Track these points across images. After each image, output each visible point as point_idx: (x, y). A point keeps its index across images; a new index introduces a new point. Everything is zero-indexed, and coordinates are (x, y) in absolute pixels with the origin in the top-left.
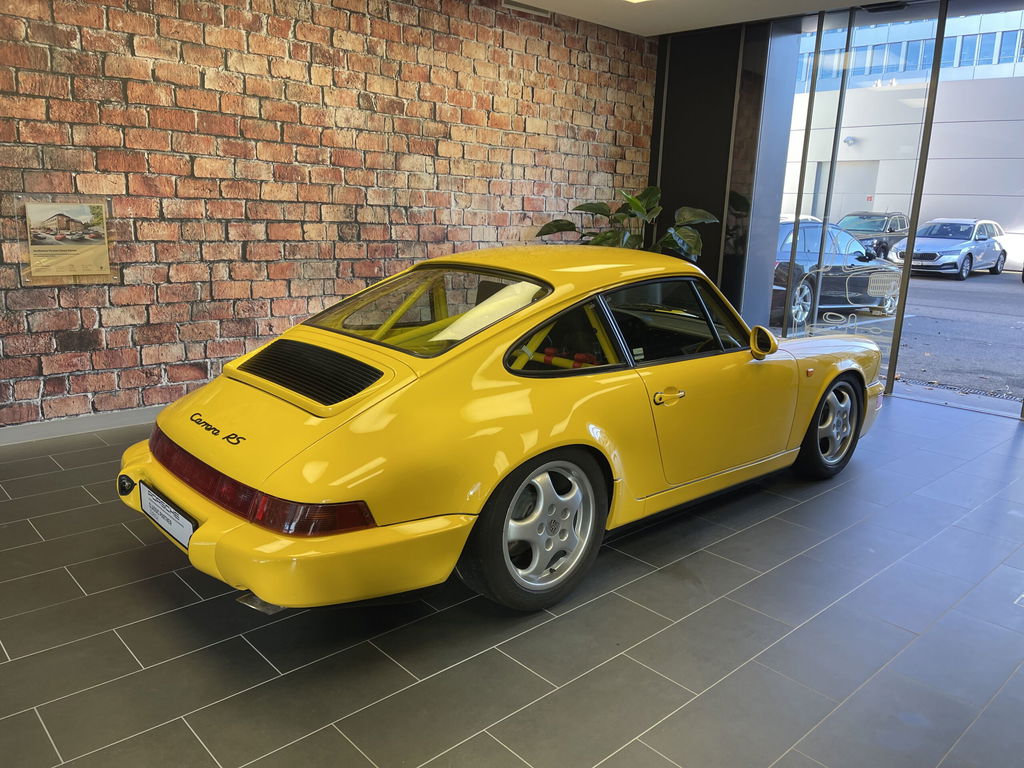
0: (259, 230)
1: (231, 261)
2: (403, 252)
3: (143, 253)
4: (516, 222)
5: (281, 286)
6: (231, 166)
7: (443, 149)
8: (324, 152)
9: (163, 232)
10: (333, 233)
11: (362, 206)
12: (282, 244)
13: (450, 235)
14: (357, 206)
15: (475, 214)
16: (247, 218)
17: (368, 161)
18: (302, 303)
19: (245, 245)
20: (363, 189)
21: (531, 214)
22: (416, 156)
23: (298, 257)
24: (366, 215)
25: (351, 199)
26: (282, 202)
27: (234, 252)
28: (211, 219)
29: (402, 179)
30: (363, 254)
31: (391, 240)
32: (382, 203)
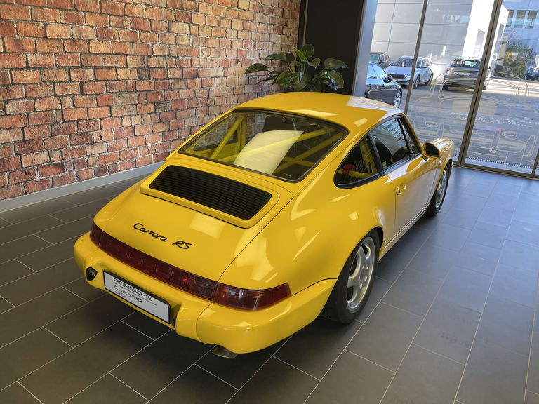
0: (90, 73)
1: (73, 95)
2: (175, 85)
3: (18, 92)
4: (233, 65)
5: (105, 110)
6: (70, 30)
7: (195, 18)
8: (126, 20)
9: (29, 77)
10: (134, 74)
11: (150, 56)
12: (105, 82)
13: (199, 74)
14: (147, 56)
15: (213, 60)
16: (82, 66)
17: (153, 26)
18: (119, 120)
19: (82, 83)
20: (151, 45)
21: (241, 60)
22: (180, 23)
23: (114, 91)
24: (153, 63)
25: (144, 52)
26: (103, 54)
27: (75, 89)
28: (59, 67)
29: (172, 38)
30: (152, 88)
31: (168, 78)
32: (162, 54)
